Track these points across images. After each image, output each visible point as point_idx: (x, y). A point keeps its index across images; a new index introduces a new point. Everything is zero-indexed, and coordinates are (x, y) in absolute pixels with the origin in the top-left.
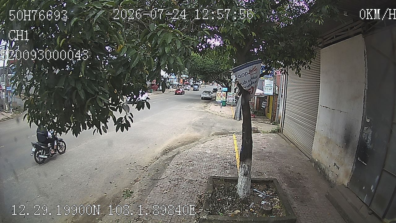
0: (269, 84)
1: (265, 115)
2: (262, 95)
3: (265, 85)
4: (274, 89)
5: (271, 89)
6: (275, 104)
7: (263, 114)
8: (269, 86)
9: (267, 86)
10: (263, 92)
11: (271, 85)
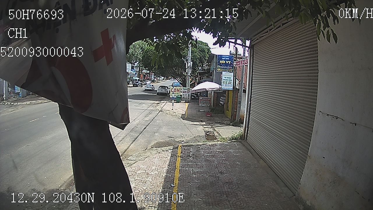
0: (228, 77)
1: (223, 112)
2: (219, 90)
3: (223, 78)
4: (235, 83)
5: (230, 82)
6: (235, 101)
7: (221, 111)
8: (228, 79)
9: (225, 79)
10: (221, 86)
11: (231, 78)
